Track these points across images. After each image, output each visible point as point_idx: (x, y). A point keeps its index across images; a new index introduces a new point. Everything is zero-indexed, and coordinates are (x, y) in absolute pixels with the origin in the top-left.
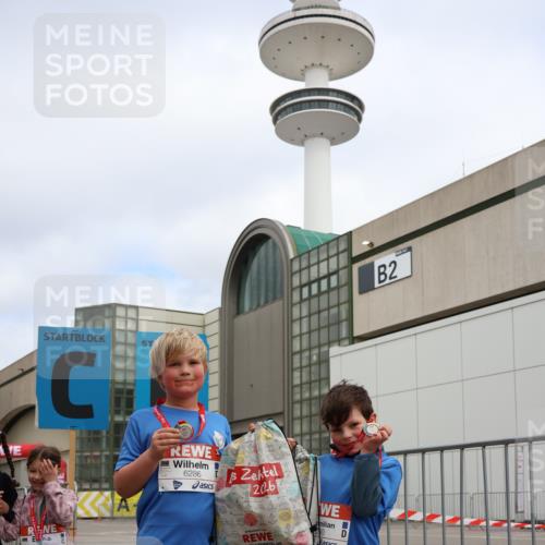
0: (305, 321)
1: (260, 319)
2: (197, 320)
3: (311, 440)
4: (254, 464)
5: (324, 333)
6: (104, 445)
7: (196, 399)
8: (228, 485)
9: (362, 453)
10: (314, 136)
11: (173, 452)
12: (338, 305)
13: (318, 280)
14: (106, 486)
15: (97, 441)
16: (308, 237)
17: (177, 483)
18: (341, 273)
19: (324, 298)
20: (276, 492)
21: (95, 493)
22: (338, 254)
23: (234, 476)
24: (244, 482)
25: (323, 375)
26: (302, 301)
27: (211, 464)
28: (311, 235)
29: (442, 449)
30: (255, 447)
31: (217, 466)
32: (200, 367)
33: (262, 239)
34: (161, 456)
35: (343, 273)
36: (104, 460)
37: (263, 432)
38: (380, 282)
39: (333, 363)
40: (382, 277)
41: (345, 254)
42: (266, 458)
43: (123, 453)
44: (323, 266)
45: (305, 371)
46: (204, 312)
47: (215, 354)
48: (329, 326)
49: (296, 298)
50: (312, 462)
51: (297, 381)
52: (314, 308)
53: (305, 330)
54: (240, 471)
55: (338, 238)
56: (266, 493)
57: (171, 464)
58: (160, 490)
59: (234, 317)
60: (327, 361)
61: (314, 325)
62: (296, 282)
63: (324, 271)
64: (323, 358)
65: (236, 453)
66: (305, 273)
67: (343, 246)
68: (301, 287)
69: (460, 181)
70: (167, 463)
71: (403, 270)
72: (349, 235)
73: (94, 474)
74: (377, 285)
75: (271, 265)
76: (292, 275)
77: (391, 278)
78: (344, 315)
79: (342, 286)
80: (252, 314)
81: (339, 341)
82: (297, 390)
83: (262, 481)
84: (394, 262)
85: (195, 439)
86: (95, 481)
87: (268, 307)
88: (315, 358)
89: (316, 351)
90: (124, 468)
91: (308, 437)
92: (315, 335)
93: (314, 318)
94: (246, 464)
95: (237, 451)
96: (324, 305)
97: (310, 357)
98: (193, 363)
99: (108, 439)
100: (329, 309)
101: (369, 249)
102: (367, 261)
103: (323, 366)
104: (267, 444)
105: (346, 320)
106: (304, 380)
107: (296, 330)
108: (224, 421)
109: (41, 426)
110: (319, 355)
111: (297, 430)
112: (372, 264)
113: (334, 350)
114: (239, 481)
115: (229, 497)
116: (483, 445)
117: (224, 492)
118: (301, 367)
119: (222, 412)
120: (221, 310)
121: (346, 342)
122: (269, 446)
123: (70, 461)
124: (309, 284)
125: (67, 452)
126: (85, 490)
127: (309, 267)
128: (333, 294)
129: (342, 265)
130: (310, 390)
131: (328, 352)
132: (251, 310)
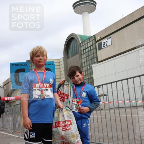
0: (85, 59)
1: (74, 59)
2: (58, 61)
5: (90, 61)
10: (84, 12)
12: (93, 54)
13: (88, 48)
16: (84, 37)
18: (93, 45)
19: (90, 52)
22: (92, 41)
25: (91, 72)
26: (84, 53)
33: (73, 39)
35: (94, 45)
38: (104, 47)
40: (104, 45)
41: (94, 41)
44: (89, 44)
45: (86, 71)
46: (59, 59)
48: (91, 59)
49: (82, 53)
52: (87, 55)
53: (85, 61)
55: (92, 36)
59: (67, 59)
60: (92, 68)
61: (88, 59)
62: (82, 49)
63: (89, 45)
64: (90, 68)
66: (84, 46)
67: (93, 39)
68: (84, 50)
69: (122, 19)
70: (35, 90)
71: (109, 43)
72: (95, 36)
74: (103, 48)
76: (81, 47)
77: (106, 46)
78: (95, 56)
79: (94, 49)
80: (72, 58)
81: (94, 63)
82: (85, 76)
84: (107, 41)
87: (75, 56)
88: (89, 68)
89: (89, 66)
92: (88, 62)
93: (88, 58)
96: (90, 54)
97: (87, 68)
100: (91, 55)
101: (100, 38)
102: (100, 42)
103: (91, 70)
106: (87, 73)
107: (83, 61)
110: (90, 67)
112: (101, 42)
113: (93, 65)
118: (85, 71)
120: (63, 58)
121: (96, 63)
124: (85, 49)
127: (85, 45)
128: (92, 51)
129: (93, 43)
130: (88, 76)
131: (92, 66)
132: (71, 57)
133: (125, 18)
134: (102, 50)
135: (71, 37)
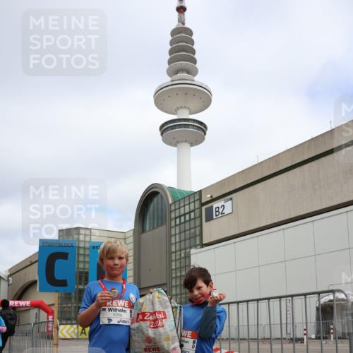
0: (177, 236)
1: (154, 235)
2: (122, 236)
3: (181, 298)
4: (151, 311)
5: (187, 241)
6: (73, 300)
7: (121, 277)
8: (137, 322)
9: (209, 305)
10: (182, 142)
11: (108, 303)
12: (195, 228)
13: (185, 215)
14: (74, 322)
15: (70, 298)
17: (110, 320)
18: (196, 211)
19: (187, 224)
20: (163, 326)
21: (69, 326)
22: (194, 202)
23: (141, 317)
24: (146, 320)
25: (187, 264)
26: (176, 225)
27: (128, 310)
28: (180, 192)
29: (247, 301)
30: (152, 302)
31: (131, 311)
32: (124, 261)
33: (156, 193)
34: (101, 306)
36: (73, 308)
37: (157, 294)
39: (192, 258)
40: (217, 213)
41: (198, 202)
42: (158, 308)
43: (83, 305)
44: (187, 207)
45: (178, 262)
46: (125, 231)
47: (131, 253)
48: (190, 239)
49: (173, 224)
50: (179, 308)
51: (174, 267)
52: (182, 229)
53: (178, 240)
54: (144, 314)
55: (195, 193)
56: (157, 327)
57: (107, 310)
58: (101, 323)
59: (141, 234)
60: (189, 257)
61: (183, 238)
62: (173, 216)
63: (187, 210)
64: (187, 255)
65: (142, 304)
66: (178, 211)
67: (197, 197)
68: (176, 218)
69: (256, 165)
70: (104, 309)
71: (228, 210)
72: (200, 192)
73: (68, 316)
74: (215, 217)
75: (160, 207)
76: (171, 212)
77: (222, 214)
78: (198, 233)
79: (197, 218)
80: (150, 233)
81: (195, 246)
82: (174, 272)
83: (155, 320)
84: (223, 206)
85: (120, 297)
86: (69, 319)
87: (158, 229)
88: (183, 255)
89: (184, 251)
90: (82, 312)
91: (179, 296)
92: (183, 243)
93: (183, 234)
94: (147, 311)
95: (143, 304)
96: (187, 227)
97: (180, 255)
98: (120, 258)
99: (75, 298)
100: (190, 229)
101: (210, 199)
102: (210, 205)
103: (187, 259)
104: (158, 300)
105: (199, 235)
106: (178, 266)
107: (173, 241)
108: (136, 288)
109: (40, 291)
110: (185, 253)
111: (174, 292)
112: (212, 207)
113: (193, 251)
114: (143, 320)
115: (138, 328)
116: (269, 299)
117: (135, 325)
118: (176, 260)
119: (135, 283)
120: (134, 230)
121: (199, 247)
122: (160, 302)
123: (55, 309)
124: (180, 217)
125: (53, 305)
126: (63, 324)
127: (180, 208)
128: (192, 222)
129: (196, 207)
130: (181, 271)
131: (190, 252)
132: (150, 230)
133: (262, 162)
134: (212, 222)
135: (152, 190)
